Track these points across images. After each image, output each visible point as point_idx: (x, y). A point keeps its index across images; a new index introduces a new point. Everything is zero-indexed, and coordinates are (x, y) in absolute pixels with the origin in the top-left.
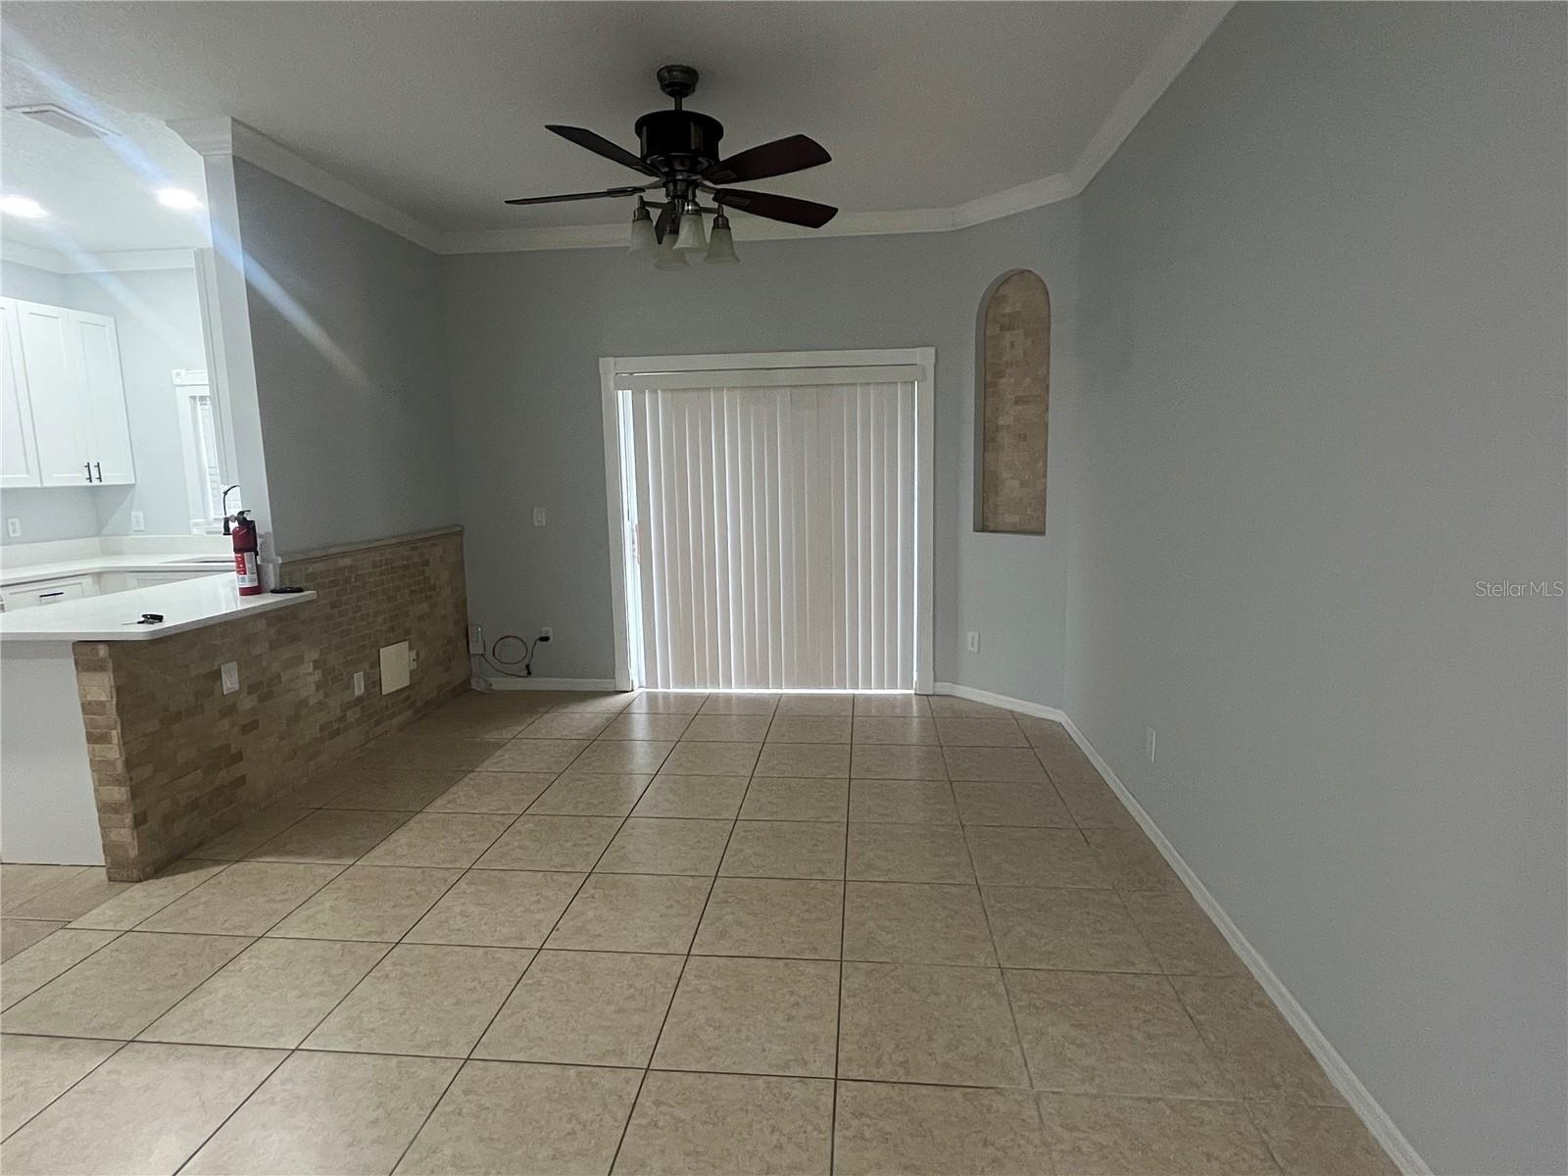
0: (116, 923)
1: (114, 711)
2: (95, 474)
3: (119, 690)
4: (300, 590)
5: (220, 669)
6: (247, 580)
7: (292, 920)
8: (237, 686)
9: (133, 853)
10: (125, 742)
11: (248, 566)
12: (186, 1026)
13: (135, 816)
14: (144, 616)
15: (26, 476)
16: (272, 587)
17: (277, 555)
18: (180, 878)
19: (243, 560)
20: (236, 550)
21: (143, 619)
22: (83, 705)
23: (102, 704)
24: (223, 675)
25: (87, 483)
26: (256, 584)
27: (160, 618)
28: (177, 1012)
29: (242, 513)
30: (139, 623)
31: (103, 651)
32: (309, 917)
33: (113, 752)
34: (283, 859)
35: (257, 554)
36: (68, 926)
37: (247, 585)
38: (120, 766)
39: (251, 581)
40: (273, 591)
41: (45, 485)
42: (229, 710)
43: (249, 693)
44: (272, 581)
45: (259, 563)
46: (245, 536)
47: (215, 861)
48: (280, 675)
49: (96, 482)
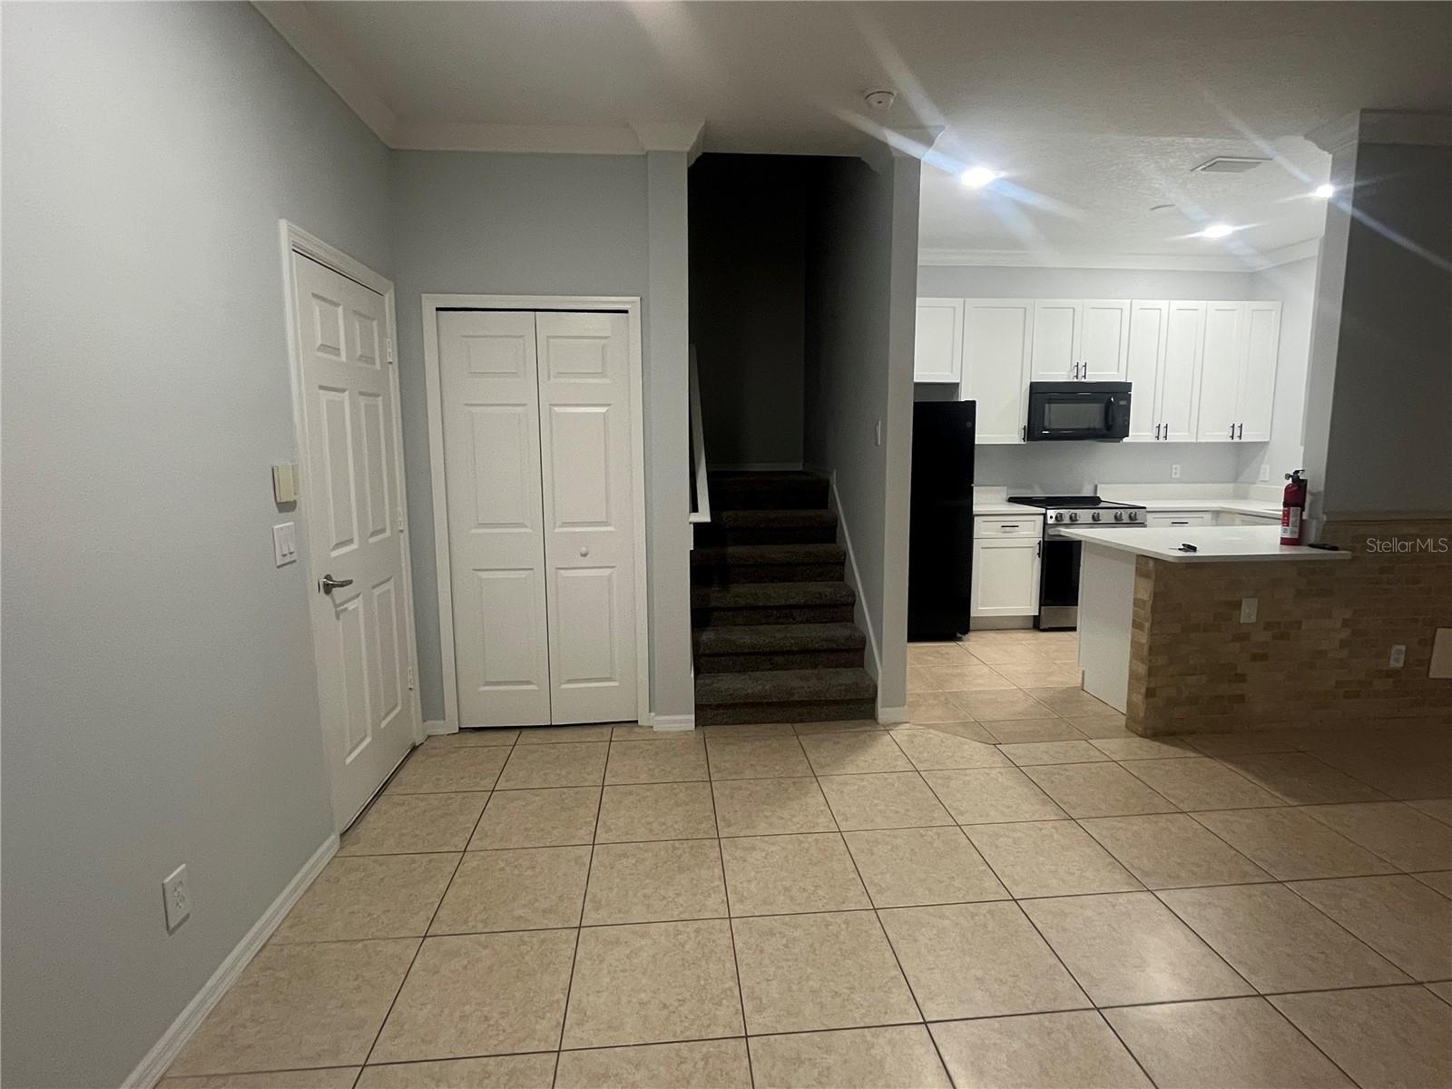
0: (1112, 752)
1: (1149, 610)
2: (1237, 433)
3: (1156, 596)
4: (1335, 549)
5: (1241, 601)
6: (1288, 532)
7: (1214, 815)
8: (1253, 619)
9: (1142, 714)
10: (1152, 634)
11: (1291, 519)
12: (1104, 832)
13: (1147, 689)
14: (1183, 545)
15: (1186, 434)
16: (1312, 541)
17: (1324, 513)
18: (1165, 747)
19: (1289, 513)
20: (1286, 504)
21: (1182, 547)
22: (1134, 599)
23: (1144, 602)
24: (1243, 606)
25: (1230, 440)
26: (1296, 536)
27: (1194, 549)
28: (1105, 821)
29: (1297, 472)
30: (1180, 549)
31: (1151, 564)
32: (1228, 820)
33: (1144, 639)
34: (1241, 772)
35: (1303, 510)
36: (1089, 741)
37: (1287, 536)
38: (1146, 648)
39: (1292, 532)
40: (1312, 546)
41: (1199, 441)
42: (1242, 637)
43: (1265, 628)
44: (1313, 535)
45: (1304, 518)
46: (1296, 493)
47: (1194, 748)
48: (1301, 622)
49: (1236, 439)
